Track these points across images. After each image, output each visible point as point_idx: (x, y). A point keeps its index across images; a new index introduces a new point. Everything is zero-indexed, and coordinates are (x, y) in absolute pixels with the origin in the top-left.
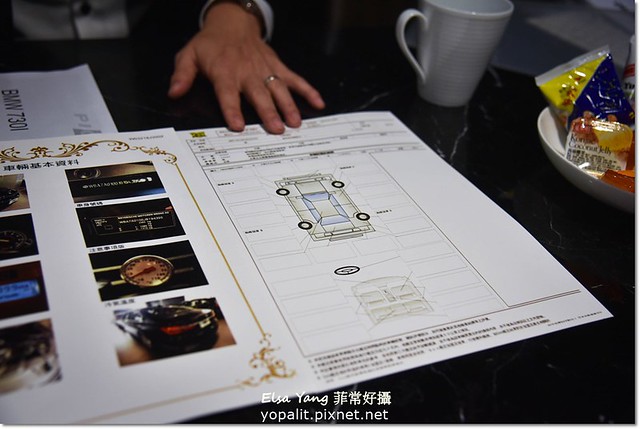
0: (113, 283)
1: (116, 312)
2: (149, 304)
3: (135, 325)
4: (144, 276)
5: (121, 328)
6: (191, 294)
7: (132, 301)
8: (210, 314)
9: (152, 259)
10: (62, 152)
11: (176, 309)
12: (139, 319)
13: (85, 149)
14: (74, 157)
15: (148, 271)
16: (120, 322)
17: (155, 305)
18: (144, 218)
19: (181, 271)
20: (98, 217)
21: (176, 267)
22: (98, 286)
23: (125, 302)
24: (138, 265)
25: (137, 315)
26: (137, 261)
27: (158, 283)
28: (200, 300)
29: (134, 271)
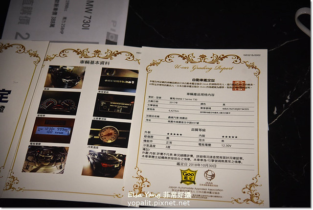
0: (95, 137)
1: (90, 151)
2: (102, 150)
3: (93, 159)
4: (106, 137)
5: (89, 159)
6: (119, 151)
7: (97, 148)
8: (121, 162)
9: (113, 129)
10: (106, 55)
11: (111, 156)
12: (96, 157)
13: (115, 56)
14: (108, 60)
15: (109, 135)
16: (89, 156)
17: (104, 152)
18: (120, 105)
19: (121, 138)
20: (103, 100)
21: (120, 136)
22: (89, 137)
23: (95, 148)
24: (107, 130)
25: (96, 155)
26: (107, 128)
27: (110, 141)
28: (120, 155)
29: (104, 134)
